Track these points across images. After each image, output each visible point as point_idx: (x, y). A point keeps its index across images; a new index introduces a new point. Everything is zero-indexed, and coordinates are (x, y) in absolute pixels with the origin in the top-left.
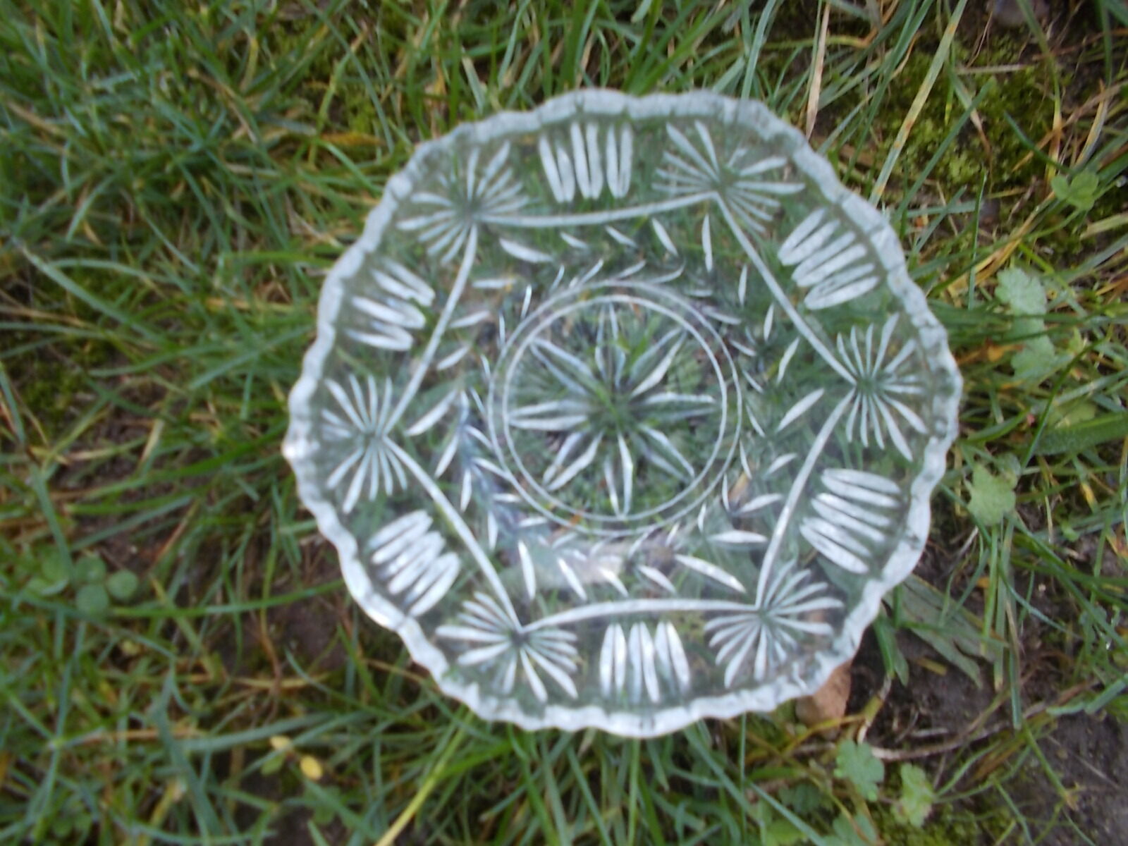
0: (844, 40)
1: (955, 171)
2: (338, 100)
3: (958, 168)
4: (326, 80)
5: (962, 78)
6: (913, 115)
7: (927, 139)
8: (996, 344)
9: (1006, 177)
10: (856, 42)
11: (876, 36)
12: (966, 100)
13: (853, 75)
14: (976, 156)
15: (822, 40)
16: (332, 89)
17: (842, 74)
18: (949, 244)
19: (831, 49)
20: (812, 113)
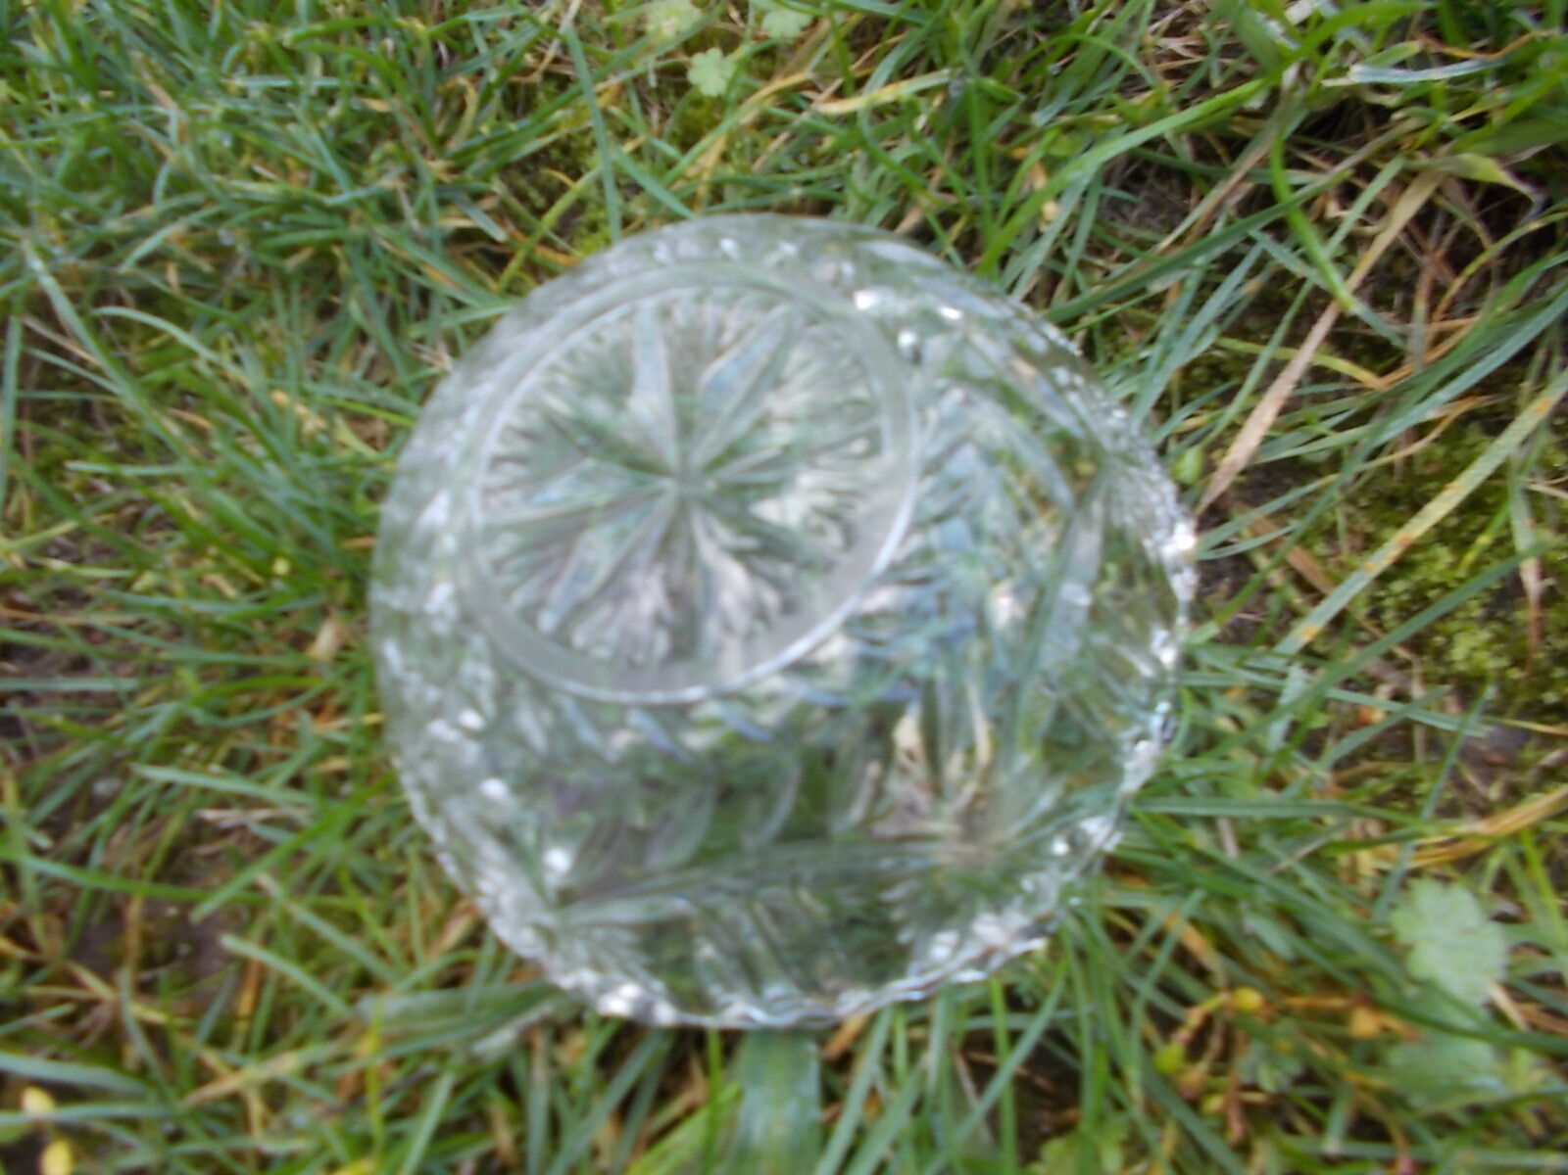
0: (1342, 365)
1: (1459, 653)
2: (580, 205)
3: (1469, 648)
4: (576, 175)
5: (1533, 496)
6: (1418, 527)
7: (1435, 578)
8: (1376, 1005)
9: (1550, 697)
10: (1365, 376)
11: (1406, 376)
12: (1525, 535)
13: (1340, 428)
14: (1507, 640)
15: (1310, 352)
16: (578, 187)
17: (1325, 418)
18: (1398, 770)
19: (1318, 374)
20: (1233, 464)
